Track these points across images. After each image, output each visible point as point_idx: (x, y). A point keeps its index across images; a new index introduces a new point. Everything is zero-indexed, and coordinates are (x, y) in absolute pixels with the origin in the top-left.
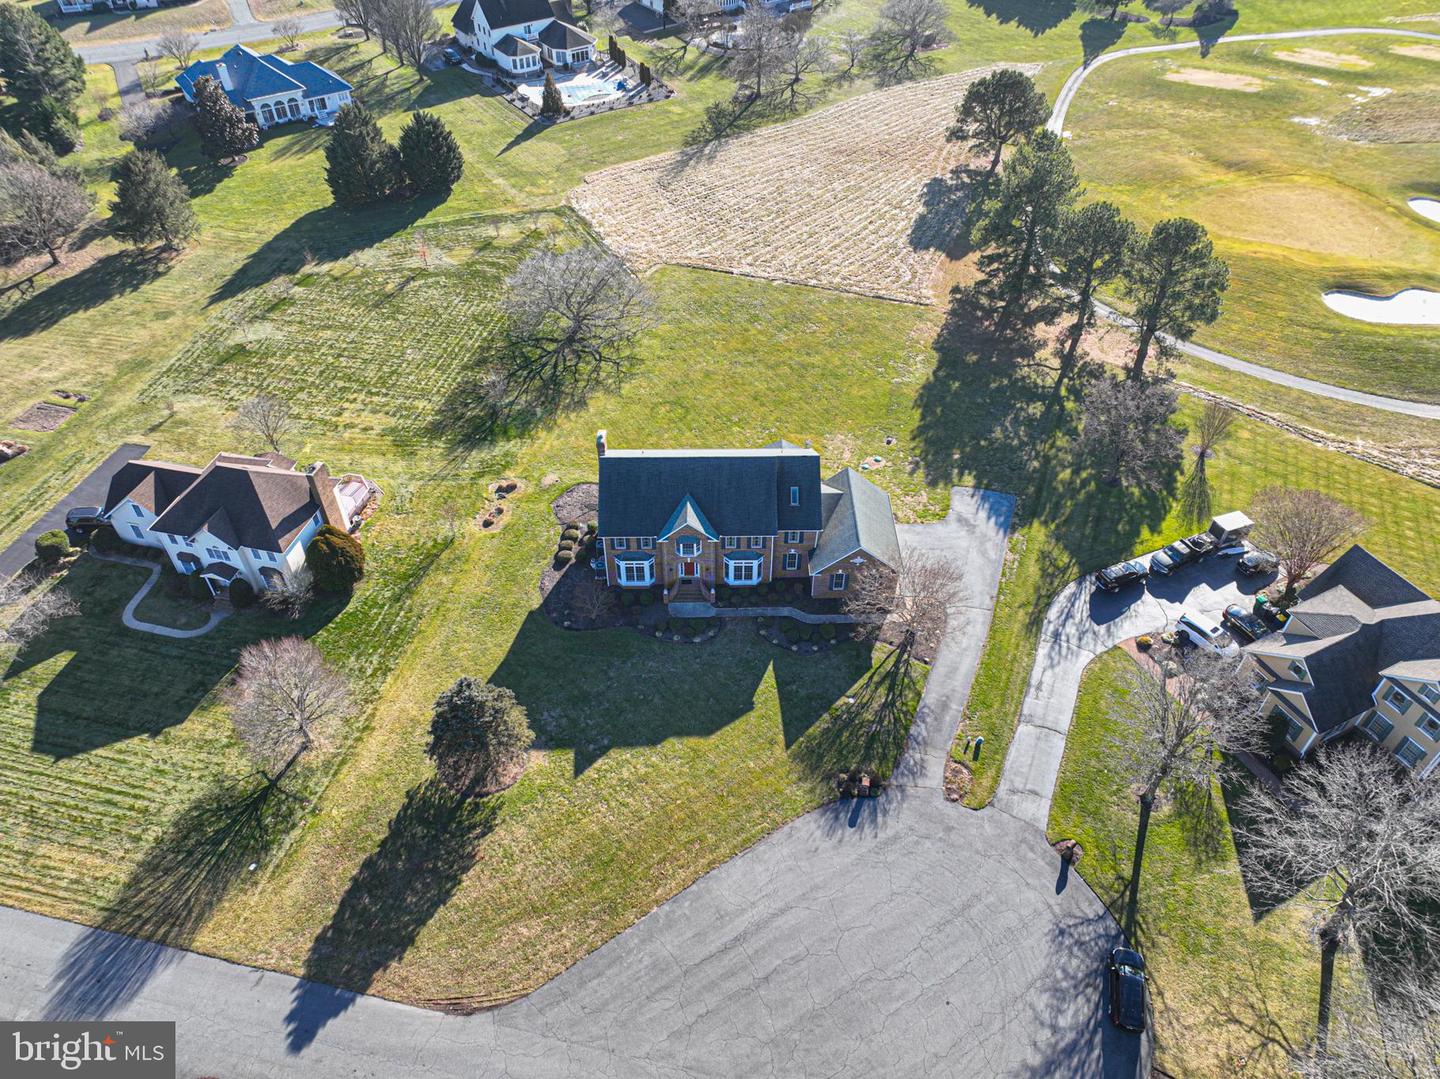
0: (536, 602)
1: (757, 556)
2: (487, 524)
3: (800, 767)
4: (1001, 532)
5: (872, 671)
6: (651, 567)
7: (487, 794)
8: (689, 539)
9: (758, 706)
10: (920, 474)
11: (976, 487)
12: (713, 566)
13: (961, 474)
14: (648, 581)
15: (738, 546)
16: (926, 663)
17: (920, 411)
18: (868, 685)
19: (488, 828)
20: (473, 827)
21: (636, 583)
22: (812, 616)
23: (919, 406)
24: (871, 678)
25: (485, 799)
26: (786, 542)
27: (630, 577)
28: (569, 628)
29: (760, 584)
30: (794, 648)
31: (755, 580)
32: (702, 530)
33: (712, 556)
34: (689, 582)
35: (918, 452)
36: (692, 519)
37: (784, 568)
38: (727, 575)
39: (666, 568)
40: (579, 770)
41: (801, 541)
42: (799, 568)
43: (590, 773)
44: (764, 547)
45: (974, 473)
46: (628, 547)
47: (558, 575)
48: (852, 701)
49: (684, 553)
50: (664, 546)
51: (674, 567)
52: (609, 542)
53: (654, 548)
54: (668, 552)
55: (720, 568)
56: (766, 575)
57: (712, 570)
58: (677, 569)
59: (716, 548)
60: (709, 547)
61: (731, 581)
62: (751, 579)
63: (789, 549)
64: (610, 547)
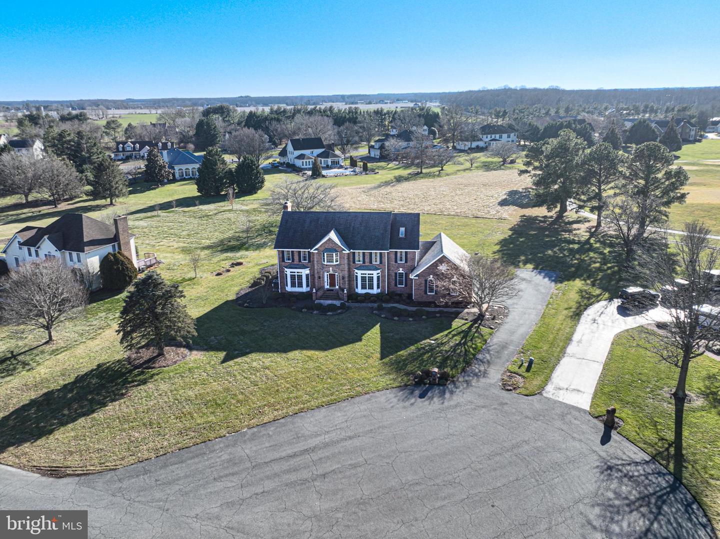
0: (232, 297)
1: (376, 269)
2: (219, 274)
3: (387, 369)
4: (552, 283)
5: (451, 330)
6: (307, 275)
7: (154, 368)
8: (331, 249)
9: (363, 341)
11: (535, 268)
12: (346, 276)
14: (304, 289)
15: (364, 262)
16: (491, 328)
17: (499, 246)
18: (447, 335)
19: (144, 382)
20: (133, 382)
21: (297, 289)
22: (411, 308)
24: (450, 333)
25: (150, 370)
26: (396, 262)
27: (293, 285)
28: (247, 307)
29: (378, 294)
30: (396, 318)
31: (375, 291)
32: (339, 244)
33: (346, 267)
34: (332, 290)
36: (333, 235)
37: (396, 285)
38: (357, 287)
39: (316, 276)
40: (223, 362)
41: (406, 262)
42: (406, 285)
43: (231, 363)
44: (381, 262)
45: (533, 264)
46: (293, 261)
48: (433, 342)
49: (327, 262)
50: (315, 257)
51: (321, 276)
52: (281, 255)
53: (309, 261)
54: (317, 262)
55: (351, 278)
56: (383, 287)
57: (346, 279)
58: (323, 278)
59: (348, 258)
60: (344, 258)
61: (359, 290)
62: (373, 288)
63: (398, 268)
64: (281, 260)
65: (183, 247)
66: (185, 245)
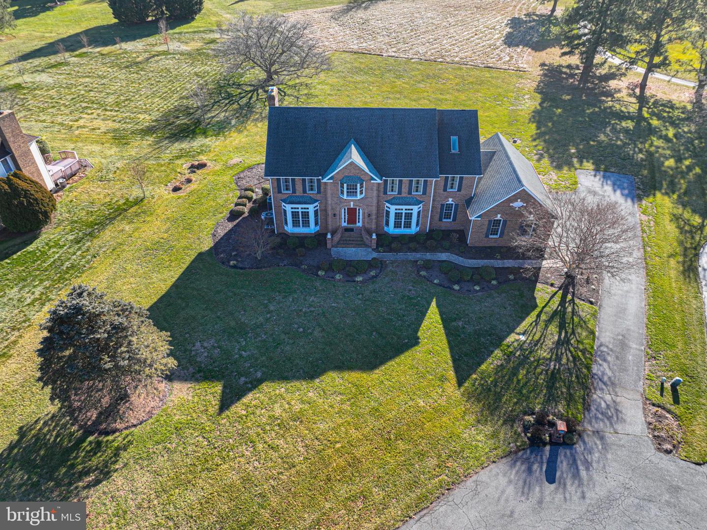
0: (207, 244)
1: (417, 203)
2: (176, 189)
3: (477, 407)
4: (629, 201)
5: (538, 310)
6: (316, 212)
7: (114, 431)
8: (353, 181)
9: (423, 341)
10: (546, 161)
11: (597, 170)
12: (374, 212)
13: (581, 162)
14: (312, 228)
15: (400, 192)
16: (591, 303)
17: (535, 125)
18: (537, 322)
19: (105, 473)
20: (87, 473)
21: (301, 230)
22: (470, 261)
23: (533, 122)
24: (539, 316)
25: (110, 438)
26: (445, 190)
27: (296, 223)
28: (235, 267)
29: (417, 234)
30: (456, 287)
31: (414, 229)
32: (367, 170)
33: (375, 201)
34: (352, 230)
35: (540, 148)
36: (355, 156)
37: (441, 220)
38: (387, 224)
39: (330, 213)
40: (225, 405)
41: (459, 190)
42: (454, 220)
43: (238, 409)
44: (424, 193)
45: (591, 161)
46: (294, 191)
47: (230, 225)
48: (523, 338)
49: (347, 196)
50: (329, 187)
51: (337, 213)
52: (276, 184)
53: (319, 192)
54: (332, 194)
55: (381, 215)
56: (424, 224)
57: (374, 217)
58: (340, 215)
59: (378, 191)
60: (372, 190)
61: (391, 229)
62: (410, 227)
63: (447, 198)
64: (277, 191)
65: (115, 130)
66: (117, 125)
